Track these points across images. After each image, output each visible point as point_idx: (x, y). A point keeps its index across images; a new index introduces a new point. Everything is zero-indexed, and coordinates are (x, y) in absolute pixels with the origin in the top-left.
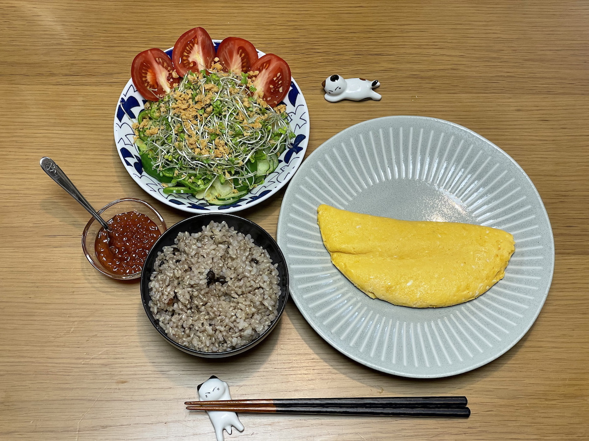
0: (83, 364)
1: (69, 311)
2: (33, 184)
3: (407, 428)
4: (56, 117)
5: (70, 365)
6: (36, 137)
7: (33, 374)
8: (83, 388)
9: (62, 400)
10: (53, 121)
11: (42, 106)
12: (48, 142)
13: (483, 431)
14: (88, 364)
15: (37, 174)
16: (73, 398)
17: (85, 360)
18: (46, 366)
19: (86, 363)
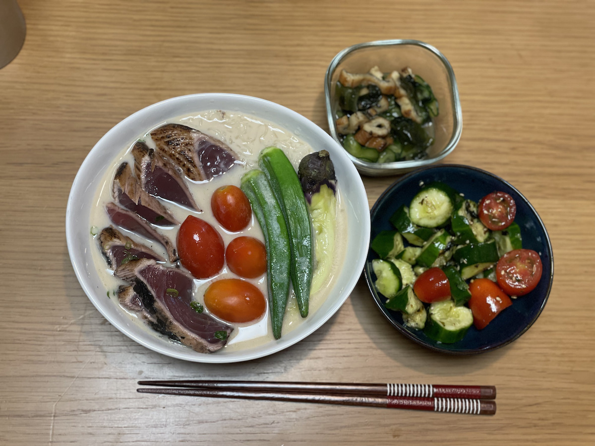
0: (60, 331)
1: (41, 262)
5: (43, 332)
8: (58, 362)
9: (33, 376)
14: (65, 331)
16: (46, 374)
17: (62, 326)
18: (12, 332)
19: (63, 329)
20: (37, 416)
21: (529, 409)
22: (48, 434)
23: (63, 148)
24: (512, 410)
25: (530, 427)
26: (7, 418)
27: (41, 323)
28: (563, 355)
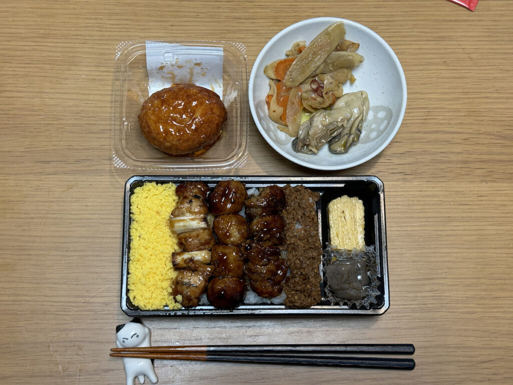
0: (83, 303)
1: (66, 245)
2: (22, 103)
3: (427, 374)
4: (45, 28)
5: (70, 304)
6: (25, 50)
7: (29, 314)
8: (82, 329)
9: (61, 342)
10: (42, 31)
11: (29, 15)
12: (38, 56)
13: (509, 378)
14: (88, 302)
15: (26, 92)
17: (85, 298)
18: (43, 305)
19: (86, 301)
21: (484, 365)
23: (83, 147)
24: (468, 366)
25: (485, 381)
26: (40, 378)
27: (67, 296)
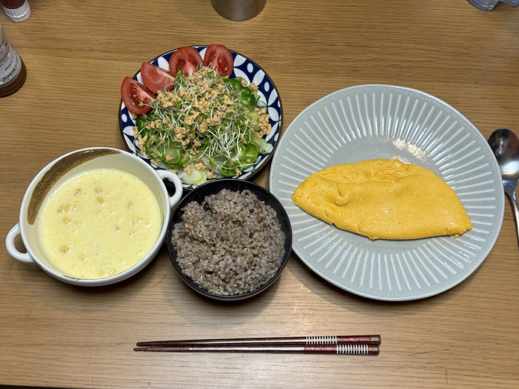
20: (85, 346)
22: (92, 358)
28: (445, 320)
